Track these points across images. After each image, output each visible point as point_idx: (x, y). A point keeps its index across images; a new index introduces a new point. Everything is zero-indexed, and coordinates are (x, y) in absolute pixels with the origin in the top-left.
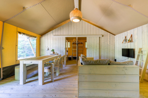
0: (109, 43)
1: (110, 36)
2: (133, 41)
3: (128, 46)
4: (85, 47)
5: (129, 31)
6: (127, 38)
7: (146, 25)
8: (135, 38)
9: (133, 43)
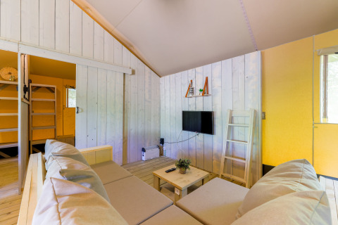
0: (147, 97)
1: (150, 77)
2: (210, 93)
3: (198, 104)
4: (65, 107)
5: (199, 69)
6: (194, 86)
7: (243, 56)
8: (215, 85)
9: (210, 97)
